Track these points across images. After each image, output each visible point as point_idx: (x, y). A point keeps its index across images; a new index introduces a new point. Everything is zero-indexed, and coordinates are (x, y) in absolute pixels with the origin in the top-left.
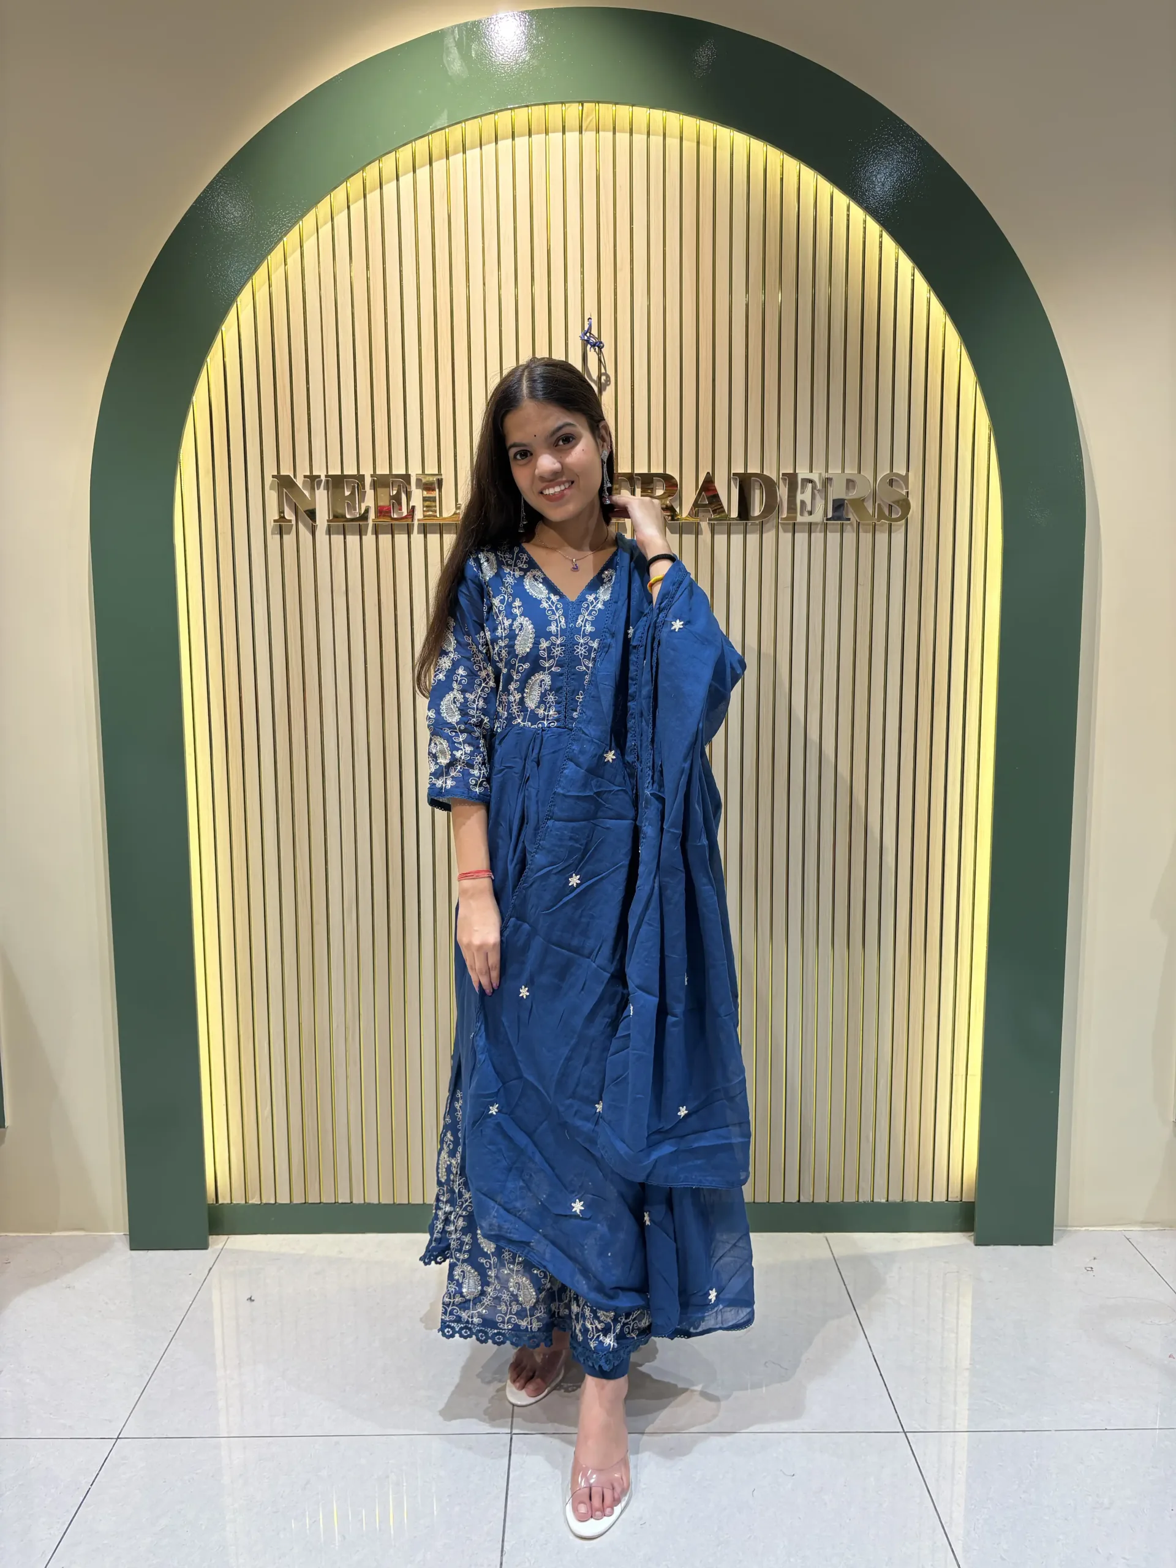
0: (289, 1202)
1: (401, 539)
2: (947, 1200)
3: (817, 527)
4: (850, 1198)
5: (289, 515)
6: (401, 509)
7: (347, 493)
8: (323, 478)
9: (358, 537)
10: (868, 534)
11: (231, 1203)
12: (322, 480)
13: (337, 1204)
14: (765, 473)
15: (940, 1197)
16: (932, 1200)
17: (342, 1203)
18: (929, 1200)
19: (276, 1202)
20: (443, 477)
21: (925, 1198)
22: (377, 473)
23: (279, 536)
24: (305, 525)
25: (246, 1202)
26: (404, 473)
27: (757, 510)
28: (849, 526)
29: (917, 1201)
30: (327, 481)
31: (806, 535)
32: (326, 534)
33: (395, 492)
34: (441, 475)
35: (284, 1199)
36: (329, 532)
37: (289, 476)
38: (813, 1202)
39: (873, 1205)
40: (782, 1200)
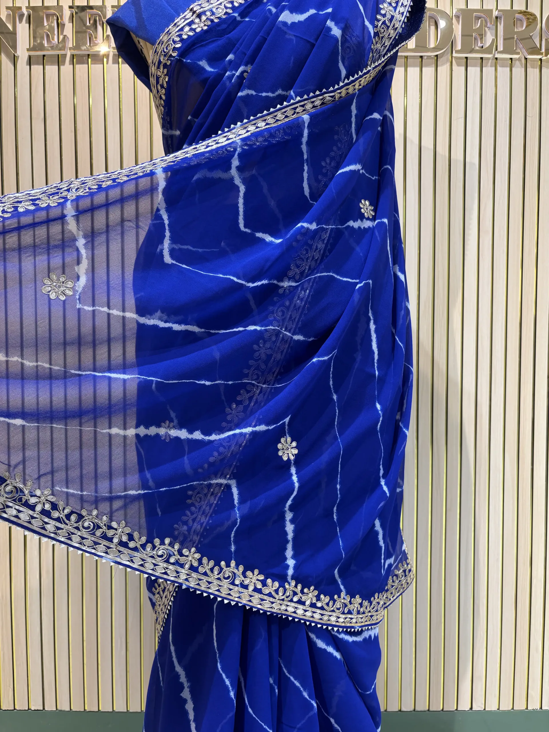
3: (488, 63)
4: (520, 706)
9: (57, 67)
10: (535, 69)
13: (30, 711)
14: (439, 8)
17: (35, 710)
22: (75, 5)
24: (7, 55)
26: (100, 4)
28: (517, 62)
31: (478, 69)
32: (27, 65)
36: (30, 62)
38: (484, 710)
40: (455, 708)
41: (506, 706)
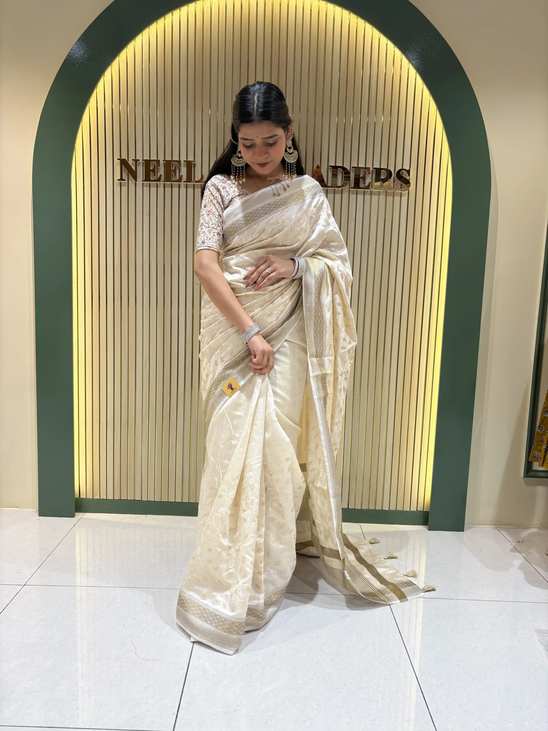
0: (113, 499)
1: (175, 190)
2: (417, 510)
3: (367, 193)
4: (372, 507)
5: (125, 176)
6: (176, 176)
7: (152, 168)
8: (141, 160)
9: (156, 188)
10: (391, 197)
11: (86, 498)
12: (140, 162)
13: (135, 500)
14: (344, 166)
15: (414, 509)
16: (410, 510)
17: (137, 500)
18: (408, 510)
19: (107, 499)
20: (196, 162)
21: (407, 509)
22: (166, 159)
23: (120, 187)
24: (132, 182)
25: (93, 498)
26: (178, 160)
27: (339, 184)
28: (382, 193)
29: (403, 510)
30: (143, 162)
31: (362, 196)
32: (141, 187)
33: (173, 168)
34: (195, 162)
35: (110, 497)
36: (143, 186)
37: (125, 159)
38: (355, 508)
39: (382, 511)
41: (365, 507)
